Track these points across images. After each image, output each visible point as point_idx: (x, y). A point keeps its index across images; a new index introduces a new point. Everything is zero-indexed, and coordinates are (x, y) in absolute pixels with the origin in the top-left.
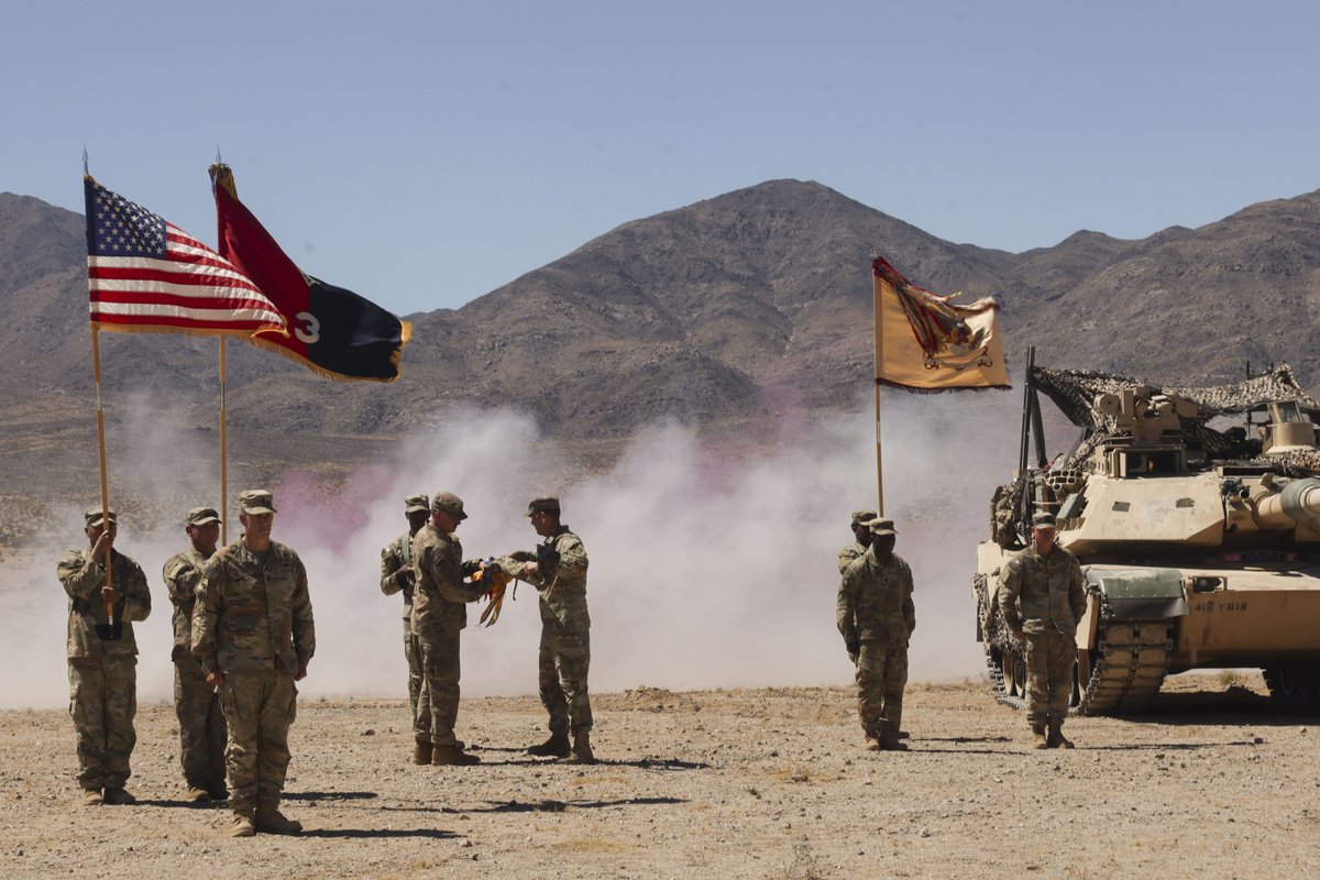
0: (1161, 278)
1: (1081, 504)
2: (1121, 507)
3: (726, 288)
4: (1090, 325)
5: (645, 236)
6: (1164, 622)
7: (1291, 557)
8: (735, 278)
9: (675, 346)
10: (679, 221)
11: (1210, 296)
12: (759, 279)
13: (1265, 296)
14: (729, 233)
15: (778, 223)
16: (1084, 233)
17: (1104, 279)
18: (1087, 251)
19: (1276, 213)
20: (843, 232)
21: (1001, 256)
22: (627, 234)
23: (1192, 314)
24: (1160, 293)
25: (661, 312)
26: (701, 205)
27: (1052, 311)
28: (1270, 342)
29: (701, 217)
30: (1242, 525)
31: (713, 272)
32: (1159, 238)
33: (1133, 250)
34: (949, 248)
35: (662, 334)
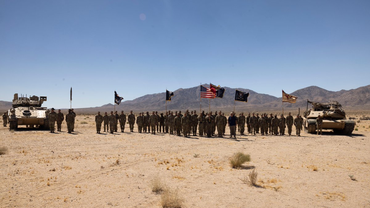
0: (351, 94)
1: (309, 114)
2: (313, 114)
3: (307, 95)
4: (343, 98)
5: (300, 91)
6: (315, 125)
7: (331, 119)
8: (308, 94)
9: (302, 100)
10: (303, 90)
11: (356, 95)
12: (310, 94)
13: (362, 95)
14: (307, 90)
15: (312, 90)
16: (343, 90)
17: (345, 94)
18: (343, 91)
19: (363, 87)
20: (318, 90)
21: (334, 92)
22: (298, 91)
23: (354, 97)
24: (350, 95)
25: (301, 97)
26: (305, 88)
27: (339, 97)
28: (362, 99)
29: (305, 89)
30: (325, 116)
31: (306, 94)
32: (350, 90)
33: (348, 91)
34: (329, 91)
35: (301, 99)
